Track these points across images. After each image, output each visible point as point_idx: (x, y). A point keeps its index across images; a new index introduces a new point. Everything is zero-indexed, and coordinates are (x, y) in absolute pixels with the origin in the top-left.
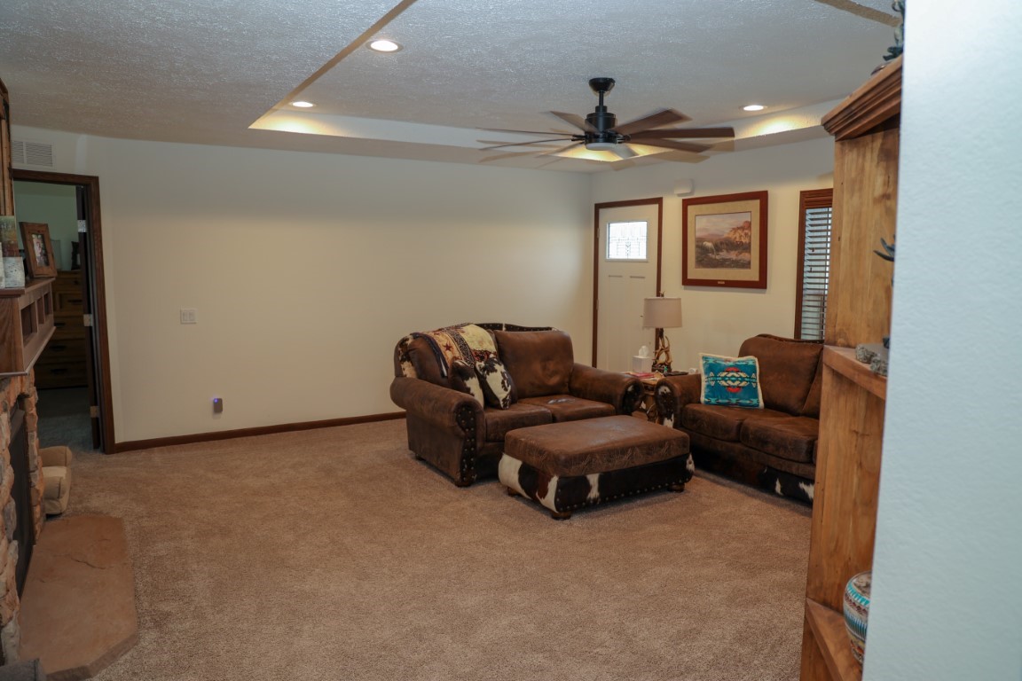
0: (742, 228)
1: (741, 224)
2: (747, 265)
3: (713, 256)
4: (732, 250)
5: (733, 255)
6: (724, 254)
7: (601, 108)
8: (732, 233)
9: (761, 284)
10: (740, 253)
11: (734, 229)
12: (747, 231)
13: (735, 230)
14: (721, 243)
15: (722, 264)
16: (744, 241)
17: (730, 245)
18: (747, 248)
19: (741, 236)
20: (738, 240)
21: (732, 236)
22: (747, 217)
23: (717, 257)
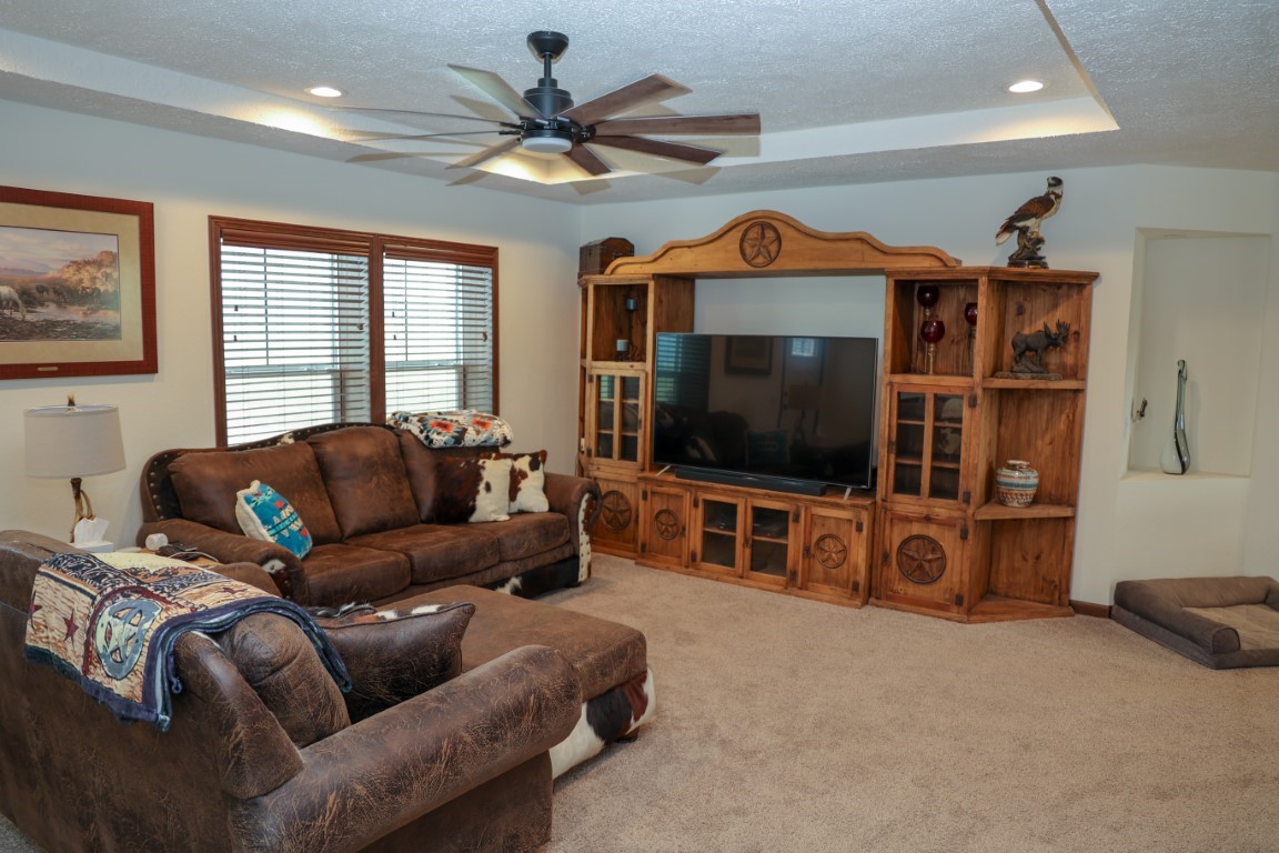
0: (98, 264)
1: (93, 254)
2: (111, 333)
3: (17, 316)
4: (72, 304)
5: (75, 314)
6: (49, 312)
7: (547, 81)
8: (71, 270)
9: (147, 365)
10: (94, 311)
11: (75, 262)
12: (108, 270)
13: (79, 265)
14: (41, 289)
15: (47, 330)
16: (102, 289)
17: (64, 293)
18: (111, 301)
19: (93, 279)
20: (86, 283)
21: (71, 276)
22: (110, 245)
23: (29, 317)
